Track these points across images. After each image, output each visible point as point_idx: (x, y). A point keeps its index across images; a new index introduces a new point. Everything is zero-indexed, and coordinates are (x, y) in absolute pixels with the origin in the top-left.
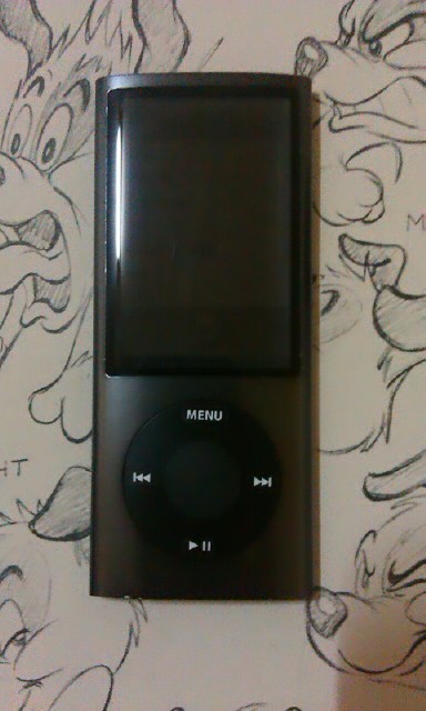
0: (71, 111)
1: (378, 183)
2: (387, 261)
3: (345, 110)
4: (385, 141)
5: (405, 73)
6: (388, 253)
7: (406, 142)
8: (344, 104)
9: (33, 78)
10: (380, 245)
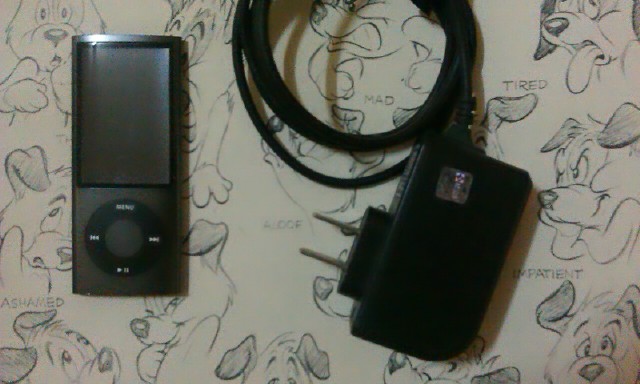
0: (195, 39)
1: (351, 79)
2: (355, 118)
3: (335, 40)
4: (355, 57)
5: (367, 20)
6: (356, 114)
7: (365, 58)
8: (334, 37)
9: (174, 21)
10: (351, 110)
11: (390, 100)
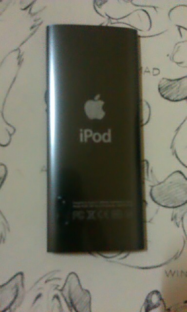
3: (113, 21)
5: (139, 8)
8: (113, 19)
11: (156, 72)
